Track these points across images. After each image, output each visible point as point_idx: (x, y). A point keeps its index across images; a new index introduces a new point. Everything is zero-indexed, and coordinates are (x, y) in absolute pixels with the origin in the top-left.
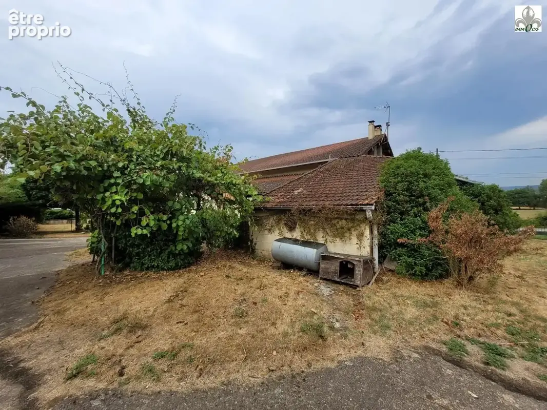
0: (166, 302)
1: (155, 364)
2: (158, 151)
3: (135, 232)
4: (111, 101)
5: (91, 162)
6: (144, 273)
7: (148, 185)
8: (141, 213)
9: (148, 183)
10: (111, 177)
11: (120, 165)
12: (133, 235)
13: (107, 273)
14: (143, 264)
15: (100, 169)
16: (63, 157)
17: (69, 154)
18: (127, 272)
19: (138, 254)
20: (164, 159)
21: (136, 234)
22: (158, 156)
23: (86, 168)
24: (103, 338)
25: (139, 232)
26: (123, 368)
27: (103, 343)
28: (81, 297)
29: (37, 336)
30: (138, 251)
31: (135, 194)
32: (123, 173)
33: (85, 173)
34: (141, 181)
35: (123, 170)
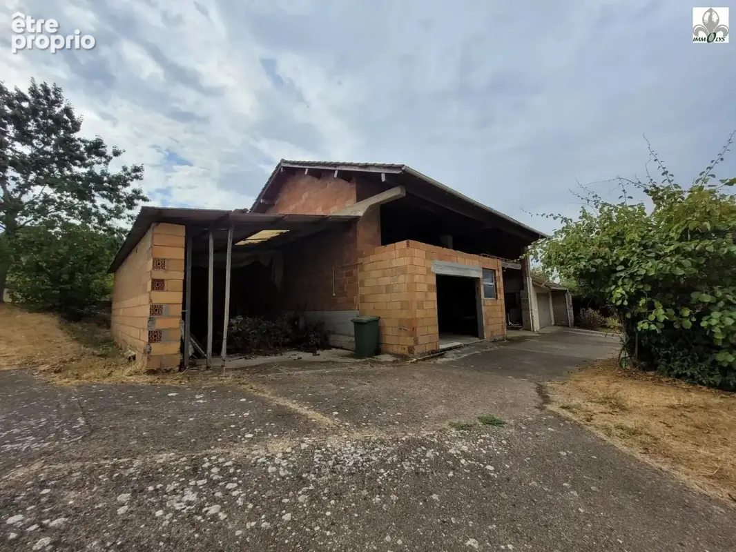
0: (667, 406)
1: (614, 430)
2: (673, 232)
3: (641, 326)
4: (624, 191)
5: (596, 260)
6: (671, 379)
7: (651, 276)
8: (651, 307)
9: (652, 273)
10: (616, 272)
11: (622, 259)
12: (639, 329)
13: (628, 367)
14: (672, 370)
15: (606, 265)
16: (578, 259)
17: (582, 256)
18: (651, 373)
19: (667, 356)
20: (680, 240)
21: (642, 329)
22: (672, 238)
23: (593, 266)
24: (592, 402)
25: (646, 326)
26: (592, 419)
27: (589, 404)
28: (596, 378)
29: (561, 388)
30: (666, 352)
31: (641, 287)
32: (626, 266)
33: (593, 270)
34: (643, 272)
35: (625, 263)
